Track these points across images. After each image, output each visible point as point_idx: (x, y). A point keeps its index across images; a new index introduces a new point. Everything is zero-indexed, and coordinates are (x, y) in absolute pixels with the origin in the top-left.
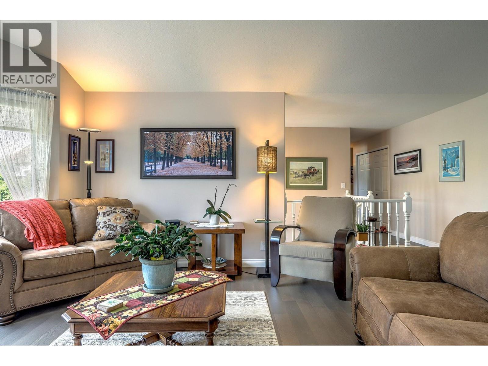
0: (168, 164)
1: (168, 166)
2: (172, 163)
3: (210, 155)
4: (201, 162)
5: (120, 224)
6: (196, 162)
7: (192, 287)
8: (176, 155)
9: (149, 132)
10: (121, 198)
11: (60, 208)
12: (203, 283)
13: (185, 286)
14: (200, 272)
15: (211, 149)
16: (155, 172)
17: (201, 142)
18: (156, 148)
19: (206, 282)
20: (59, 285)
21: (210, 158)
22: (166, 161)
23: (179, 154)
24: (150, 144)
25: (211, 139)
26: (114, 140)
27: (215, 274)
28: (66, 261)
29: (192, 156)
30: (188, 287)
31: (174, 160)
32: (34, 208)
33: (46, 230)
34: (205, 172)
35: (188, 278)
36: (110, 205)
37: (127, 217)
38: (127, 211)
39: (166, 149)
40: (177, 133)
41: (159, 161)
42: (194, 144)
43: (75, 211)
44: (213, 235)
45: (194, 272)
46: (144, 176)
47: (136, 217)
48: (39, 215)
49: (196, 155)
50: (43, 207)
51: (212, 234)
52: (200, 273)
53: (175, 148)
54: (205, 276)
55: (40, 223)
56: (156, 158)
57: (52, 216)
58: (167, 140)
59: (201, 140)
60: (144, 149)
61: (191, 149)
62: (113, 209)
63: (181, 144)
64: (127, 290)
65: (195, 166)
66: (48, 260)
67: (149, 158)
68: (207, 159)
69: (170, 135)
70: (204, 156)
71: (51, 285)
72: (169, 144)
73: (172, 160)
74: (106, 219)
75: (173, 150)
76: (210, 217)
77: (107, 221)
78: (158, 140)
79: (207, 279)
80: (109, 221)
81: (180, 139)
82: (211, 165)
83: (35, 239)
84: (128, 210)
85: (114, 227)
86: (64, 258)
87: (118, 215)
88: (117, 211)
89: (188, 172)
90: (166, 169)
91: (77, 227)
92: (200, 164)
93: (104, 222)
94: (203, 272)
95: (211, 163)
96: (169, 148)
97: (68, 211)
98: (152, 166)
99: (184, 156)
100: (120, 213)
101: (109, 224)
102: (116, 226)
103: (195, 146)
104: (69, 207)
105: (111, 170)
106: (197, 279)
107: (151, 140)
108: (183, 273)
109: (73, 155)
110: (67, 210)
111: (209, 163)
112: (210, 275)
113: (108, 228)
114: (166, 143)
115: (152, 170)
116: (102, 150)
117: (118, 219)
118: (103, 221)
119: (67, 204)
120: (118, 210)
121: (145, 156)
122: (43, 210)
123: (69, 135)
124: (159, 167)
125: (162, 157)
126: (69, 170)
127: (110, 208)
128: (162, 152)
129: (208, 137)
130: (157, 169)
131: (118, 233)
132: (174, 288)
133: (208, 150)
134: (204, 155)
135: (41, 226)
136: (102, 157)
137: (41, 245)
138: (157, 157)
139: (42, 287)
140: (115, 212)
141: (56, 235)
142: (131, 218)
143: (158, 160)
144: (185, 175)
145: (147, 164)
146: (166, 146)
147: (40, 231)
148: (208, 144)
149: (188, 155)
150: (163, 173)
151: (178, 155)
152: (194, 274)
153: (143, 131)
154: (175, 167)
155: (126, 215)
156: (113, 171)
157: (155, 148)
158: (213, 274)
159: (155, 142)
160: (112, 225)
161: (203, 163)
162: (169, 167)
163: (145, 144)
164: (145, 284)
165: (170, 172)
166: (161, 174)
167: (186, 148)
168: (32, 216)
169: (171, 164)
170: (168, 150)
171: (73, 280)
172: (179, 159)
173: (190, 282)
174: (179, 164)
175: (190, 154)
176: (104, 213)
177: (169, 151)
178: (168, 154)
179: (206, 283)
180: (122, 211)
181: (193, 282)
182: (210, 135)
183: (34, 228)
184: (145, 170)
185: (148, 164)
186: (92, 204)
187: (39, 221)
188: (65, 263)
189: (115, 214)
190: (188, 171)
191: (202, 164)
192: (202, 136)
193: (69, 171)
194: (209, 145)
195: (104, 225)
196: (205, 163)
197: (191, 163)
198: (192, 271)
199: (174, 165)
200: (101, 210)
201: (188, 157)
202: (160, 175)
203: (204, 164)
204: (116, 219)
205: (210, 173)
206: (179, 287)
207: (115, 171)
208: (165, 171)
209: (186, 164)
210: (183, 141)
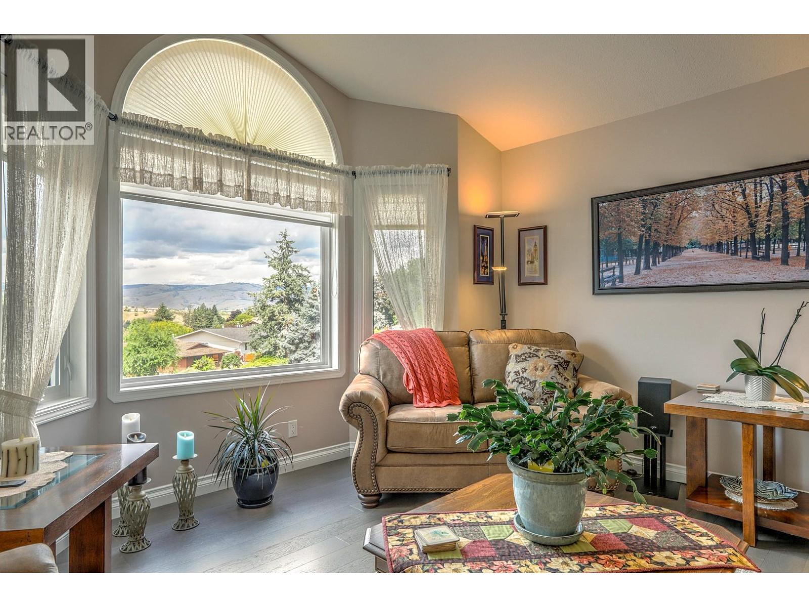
0: (647, 262)
1: (647, 267)
2: (657, 261)
3: (753, 235)
4: (728, 253)
5: (541, 377)
6: (714, 254)
7: (626, 552)
8: (665, 243)
9: (607, 203)
10: (555, 330)
11: (454, 345)
12: (659, 551)
13: (610, 545)
14: (671, 515)
15: (755, 219)
16: (622, 281)
17: (728, 207)
18: (621, 233)
19: (670, 549)
20: (434, 468)
21: (753, 243)
22: (643, 257)
23: (671, 239)
24: (610, 226)
25: (756, 195)
26: (546, 226)
27: (710, 534)
28: (442, 432)
29: (705, 242)
30: (617, 547)
31: (660, 253)
32: (417, 342)
33: (429, 377)
34: (737, 275)
35: (630, 524)
36: (530, 342)
37: (556, 366)
38: (559, 355)
39: (643, 231)
40: (668, 195)
41: (628, 258)
42: (709, 213)
43: (476, 350)
44: (745, 426)
45: (656, 511)
46: (599, 288)
47: (575, 368)
48: (422, 353)
49: (713, 238)
50: (429, 341)
51: (743, 423)
52: (668, 520)
53: (663, 229)
54: (678, 532)
55: (423, 366)
56: (622, 252)
57: (439, 355)
58: (645, 213)
59: (728, 202)
60: (599, 237)
61: (700, 226)
62: (534, 351)
63: (677, 217)
64: (490, 514)
65: (712, 264)
66: (418, 426)
67: (610, 254)
68: (743, 245)
69: (652, 203)
70: (736, 238)
71: (422, 465)
72: (649, 221)
73: (656, 254)
74: (519, 367)
75: (658, 232)
76: (747, 380)
77: (520, 372)
78: (627, 215)
79: (680, 542)
80: (523, 370)
81: (674, 207)
82: (755, 258)
83: (415, 389)
84: (560, 352)
85: (530, 383)
86: (440, 427)
87: (540, 362)
88: (540, 354)
89: (693, 277)
90: (644, 272)
91: (476, 377)
92: (724, 257)
93: (515, 372)
94: (678, 518)
95: (754, 253)
96: (650, 229)
97: (465, 350)
98: (614, 268)
99: (685, 243)
100: (545, 357)
101: (522, 377)
102: (535, 382)
103: (711, 218)
104: (468, 343)
105: (542, 281)
106: (649, 534)
107: (611, 218)
108: (628, 506)
109: (481, 258)
110: (463, 348)
111: (750, 254)
112: (694, 533)
113: (520, 383)
114: (643, 220)
115: (615, 277)
116: (527, 247)
117: (539, 369)
118: (515, 370)
119: (465, 337)
120: (542, 352)
121: (601, 250)
122: (427, 346)
123: (475, 226)
124: (628, 270)
125: (636, 250)
126: (474, 283)
127: (529, 348)
128: (634, 239)
129: (747, 192)
130: (625, 273)
131: (537, 396)
132: (581, 539)
133: (747, 224)
134: (734, 235)
135: (424, 370)
136: (528, 258)
137: (422, 400)
138: (625, 251)
139: (411, 465)
140: (537, 356)
141: (443, 386)
142: (565, 369)
143: (627, 256)
144: (688, 284)
145: (605, 265)
146: (643, 226)
147: (422, 378)
148: (747, 209)
149: (694, 239)
150: (638, 281)
151: (670, 243)
152: (652, 516)
153: (596, 202)
154: (665, 268)
155: (555, 362)
156: (545, 283)
157: (619, 232)
158: (705, 531)
159: (620, 221)
160: (528, 380)
161: (732, 254)
162: (649, 268)
163: (600, 227)
164: (519, 515)
165: (653, 279)
166: (633, 285)
167: (688, 226)
168: (413, 355)
169: (654, 263)
170: (647, 235)
171: (455, 465)
172: (674, 250)
173: (630, 536)
174: (672, 262)
175: (699, 237)
176: (517, 356)
177: (650, 236)
178: (647, 242)
179: (668, 553)
180: (549, 354)
181: (637, 538)
182: (753, 187)
183: (414, 372)
184: (601, 278)
185: (607, 266)
186: (502, 339)
187: (422, 363)
188: (441, 434)
189: (535, 359)
190: (694, 275)
191: (729, 257)
192: (730, 193)
193: (475, 285)
194: (748, 212)
195: (515, 377)
196: (739, 254)
197: (702, 256)
198: (652, 507)
199: (662, 264)
200: (516, 350)
201: (693, 244)
202: (630, 286)
203: (734, 257)
204: (536, 369)
205: (754, 276)
206: (593, 543)
207: (549, 282)
208: (642, 278)
209: (690, 259)
210: (680, 211)
